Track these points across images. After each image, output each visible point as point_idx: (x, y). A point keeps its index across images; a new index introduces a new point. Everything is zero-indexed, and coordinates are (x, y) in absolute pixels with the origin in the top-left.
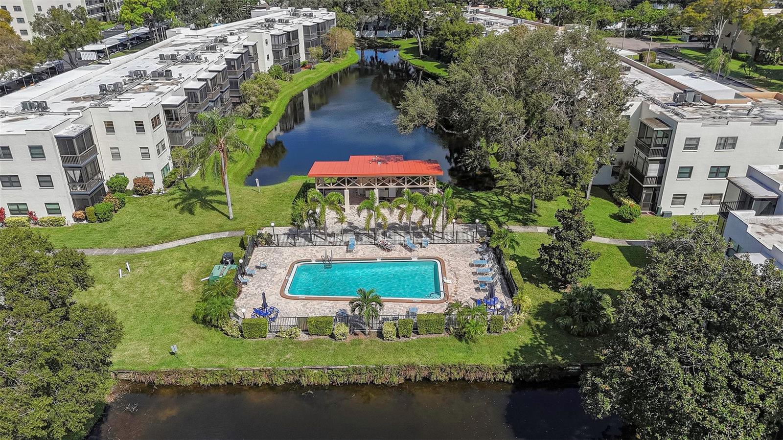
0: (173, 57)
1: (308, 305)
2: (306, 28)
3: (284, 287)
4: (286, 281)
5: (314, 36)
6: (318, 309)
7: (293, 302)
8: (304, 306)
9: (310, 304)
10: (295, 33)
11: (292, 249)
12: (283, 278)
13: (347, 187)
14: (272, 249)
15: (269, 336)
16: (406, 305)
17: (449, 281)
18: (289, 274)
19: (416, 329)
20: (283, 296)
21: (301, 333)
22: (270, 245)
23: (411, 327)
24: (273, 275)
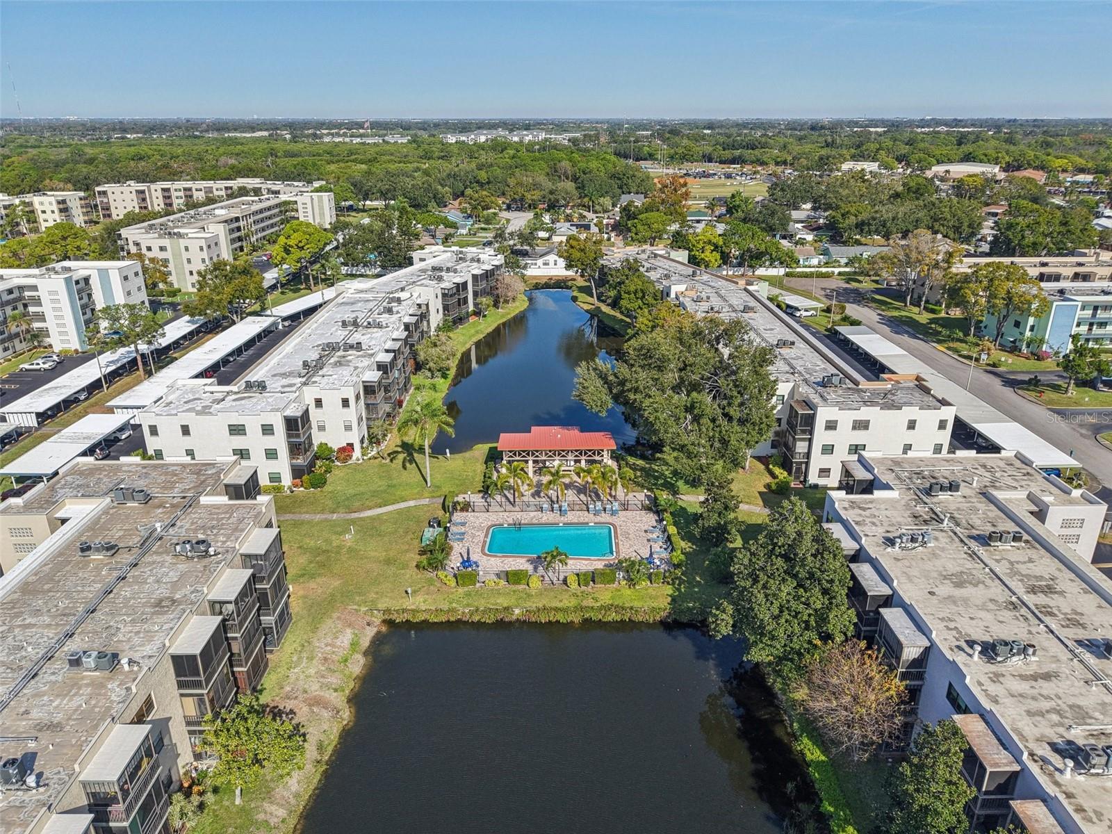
0: (355, 324)
2: (475, 277)
3: (483, 547)
4: (485, 542)
5: (483, 285)
7: (493, 559)
8: (502, 562)
9: (507, 560)
10: (465, 284)
11: (486, 515)
12: (482, 539)
13: (531, 459)
14: (469, 514)
15: (478, 585)
16: (586, 562)
17: (620, 543)
18: (486, 536)
19: (593, 581)
20: (485, 554)
21: (503, 582)
22: (467, 511)
23: (589, 579)
24: (474, 536)
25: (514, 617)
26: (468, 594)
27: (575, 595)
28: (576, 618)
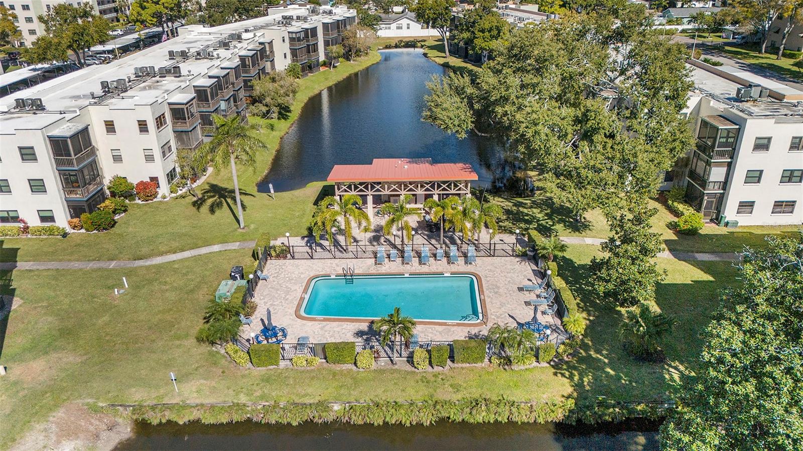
0: (183, 54)
1: (327, 328)
2: (325, 25)
3: (299, 306)
4: (302, 299)
5: (334, 34)
6: (339, 332)
7: (310, 323)
8: (322, 329)
9: (329, 326)
10: (314, 31)
11: (309, 262)
12: (299, 295)
13: (370, 193)
14: (287, 262)
15: (282, 364)
16: (440, 328)
17: (488, 300)
18: (305, 291)
19: (452, 358)
20: (299, 316)
21: (319, 361)
22: (285, 257)
23: (446, 355)
24: (288, 292)
25: (330, 417)
26: (267, 380)
27: (425, 380)
28: (427, 419)
